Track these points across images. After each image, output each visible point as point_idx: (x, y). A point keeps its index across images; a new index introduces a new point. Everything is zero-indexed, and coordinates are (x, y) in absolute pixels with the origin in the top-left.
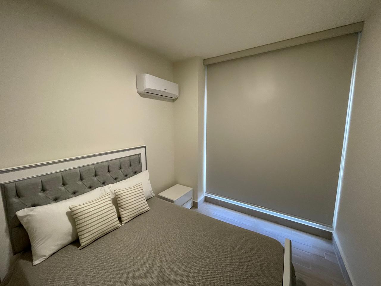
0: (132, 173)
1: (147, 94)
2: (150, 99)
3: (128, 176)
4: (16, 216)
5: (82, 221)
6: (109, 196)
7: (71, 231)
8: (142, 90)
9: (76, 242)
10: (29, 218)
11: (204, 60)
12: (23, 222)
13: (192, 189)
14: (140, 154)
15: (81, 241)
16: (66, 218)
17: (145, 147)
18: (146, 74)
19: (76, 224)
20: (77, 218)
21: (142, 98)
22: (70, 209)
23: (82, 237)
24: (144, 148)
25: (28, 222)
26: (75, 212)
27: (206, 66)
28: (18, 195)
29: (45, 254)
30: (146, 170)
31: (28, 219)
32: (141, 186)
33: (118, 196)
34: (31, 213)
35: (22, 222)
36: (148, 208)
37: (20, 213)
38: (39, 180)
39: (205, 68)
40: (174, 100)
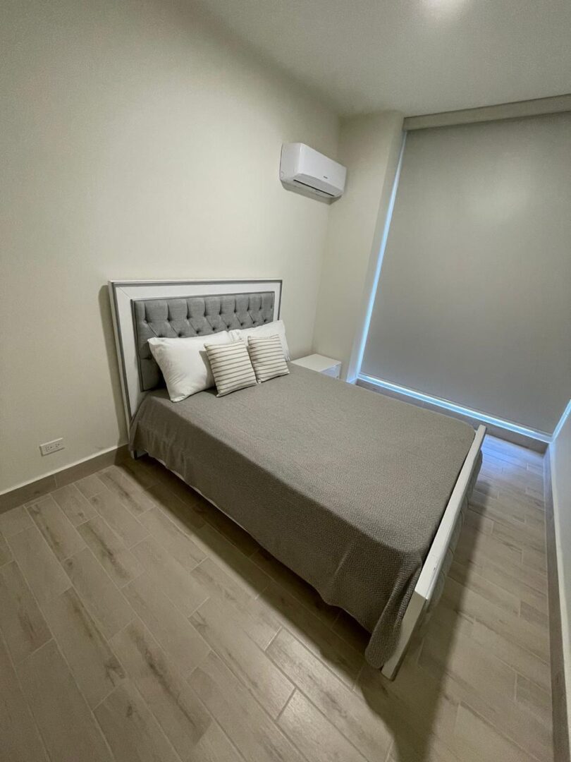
0: (262, 320)
1: (296, 185)
2: (299, 195)
3: (257, 323)
4: (148, 343)
5: (222, 364)
6: (243, 343)
7: (206, 374)
8: (289, 176)
9: (212, 388)
10: (163, 349)
11: (405, 118)
12: (155, 353)
13: (340, 363)
14: (273, 292)
15: (218, 388)
16: (200, 360)
17: (281, 282)
18: (302, 145)
19: (212, 367)
20: (213, 359)
21: (286, 191)
22: (206, 347)
23: (221, 383)
24: (279, 284)
25: (161, 353)
26: (213, 352)
27: (406, 133)
28: (147, 320)
29: (182, 392)
30: (278, 319)
31: (161, 350)
32: (277, 339)
33: (253, 346)
34: (163, 343)
35: (153, 352)
36: (287, 371)
37: (153, 341)
38: (165, 304)
39: (403, 138)
40: (332, 199)
